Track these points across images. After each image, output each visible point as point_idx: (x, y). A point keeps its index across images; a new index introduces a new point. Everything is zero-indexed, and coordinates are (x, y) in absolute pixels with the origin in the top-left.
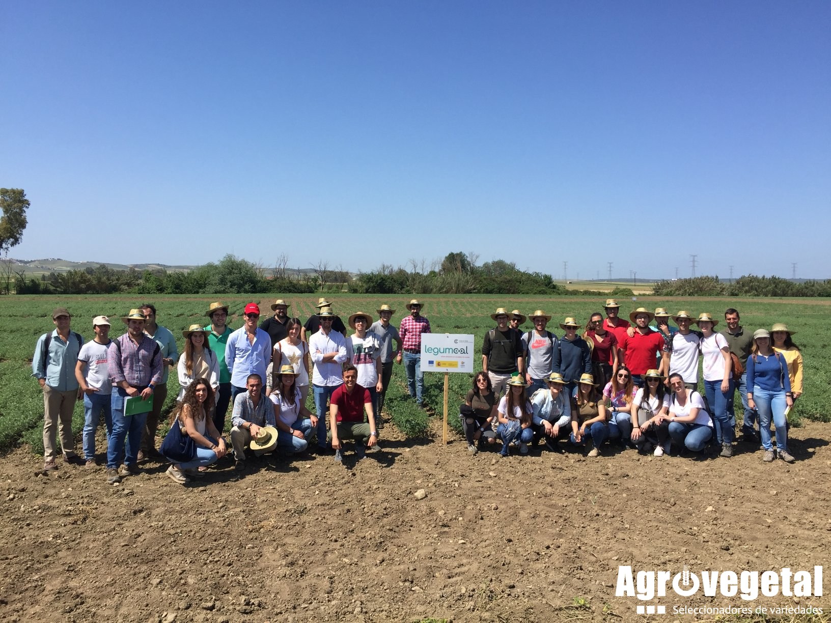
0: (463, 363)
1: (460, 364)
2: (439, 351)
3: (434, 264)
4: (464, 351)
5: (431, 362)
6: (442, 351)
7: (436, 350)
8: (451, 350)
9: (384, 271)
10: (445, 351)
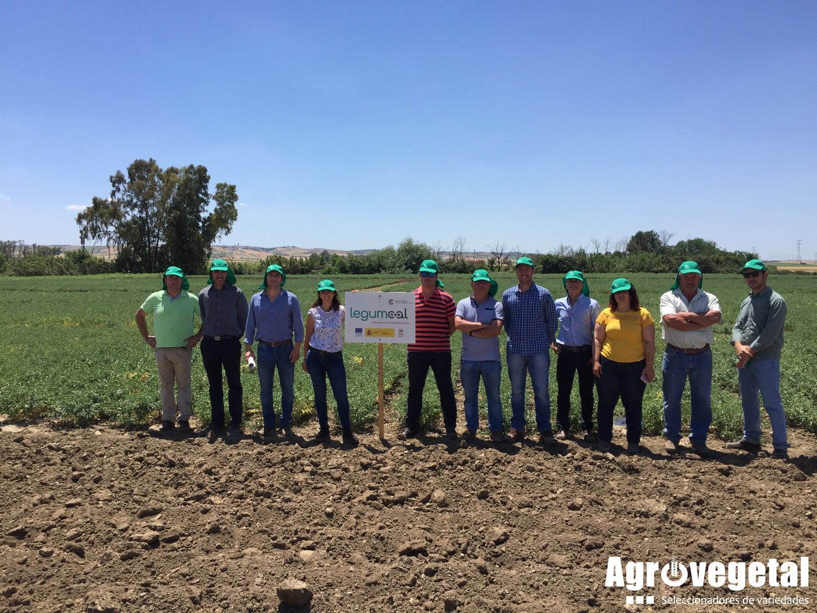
0: (401, 331)
1: (397, 332)
2: (369, 314)
4: (402, 315)
5: (359, 331)
6: (373, 315)
7: (365, 314)
8: (384, 314)
9: (562, 252)
10: (377, 314)
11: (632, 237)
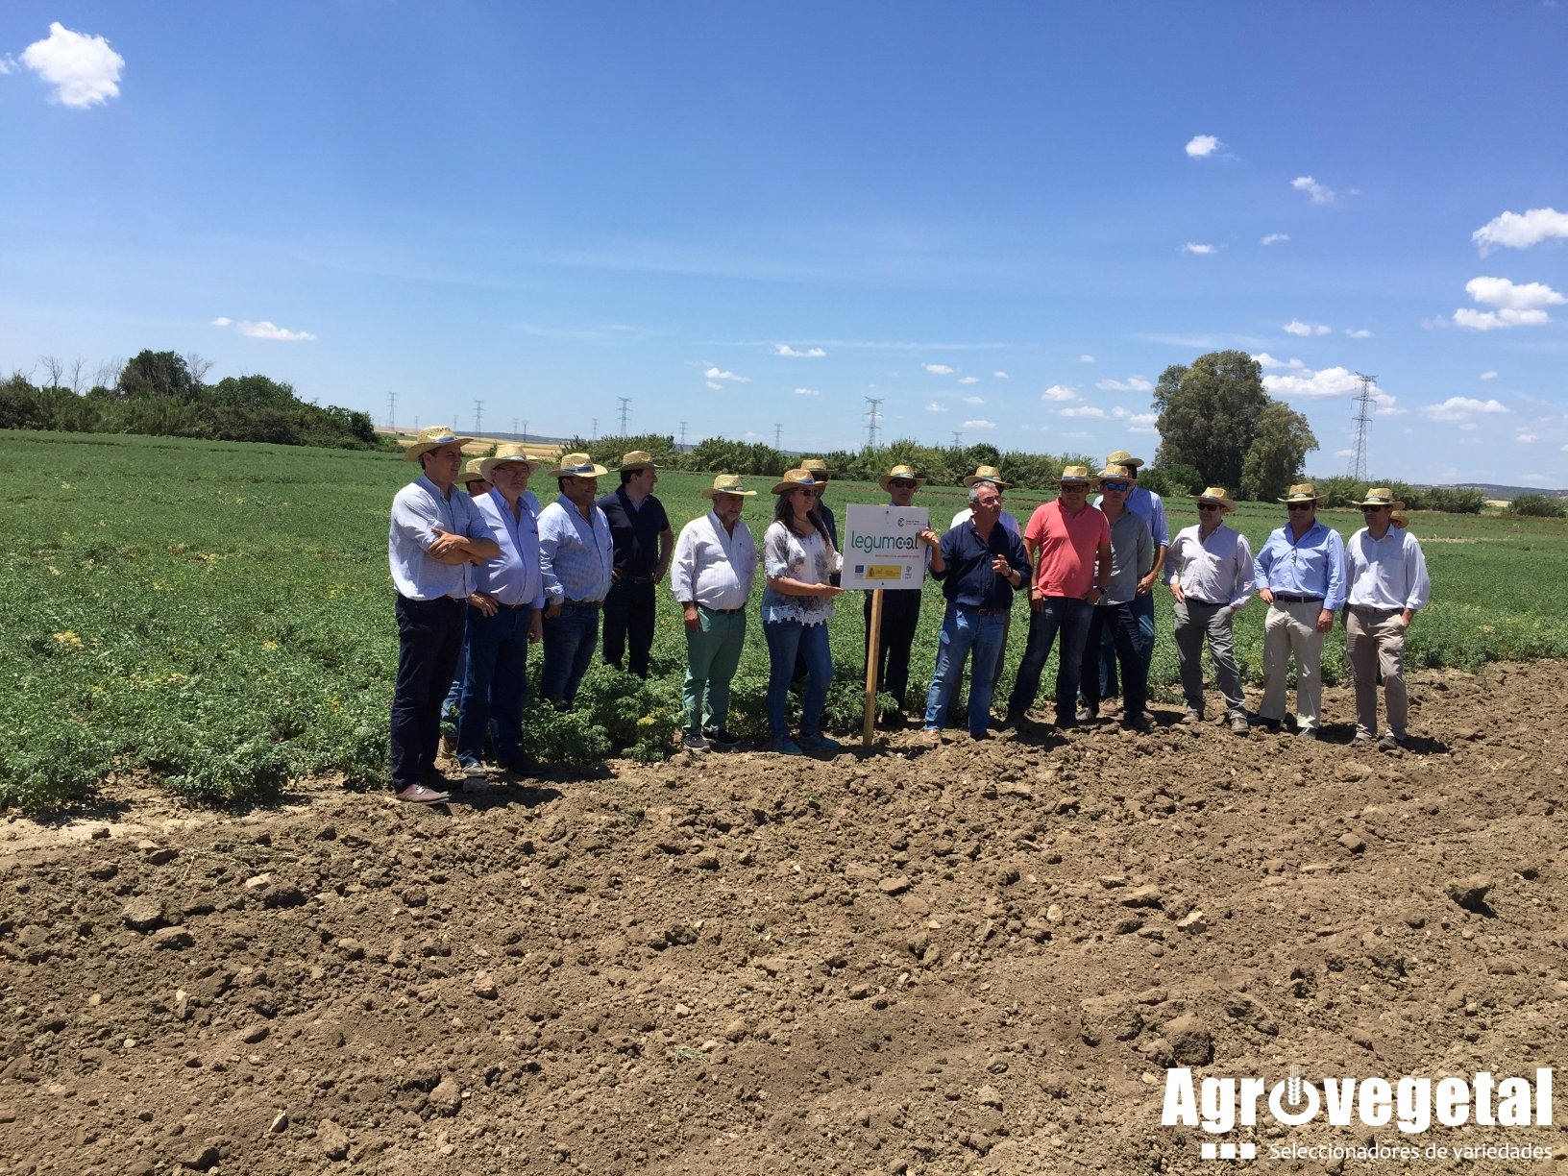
0: (909, 569)
1: (904, 572)
2: (873, 543)
3: (104, 372)
4: (912, 544)
5: (859, 569)
6: (877, 543)
7: (869, 542)
10: (881, 543)
11: (131, 360)
